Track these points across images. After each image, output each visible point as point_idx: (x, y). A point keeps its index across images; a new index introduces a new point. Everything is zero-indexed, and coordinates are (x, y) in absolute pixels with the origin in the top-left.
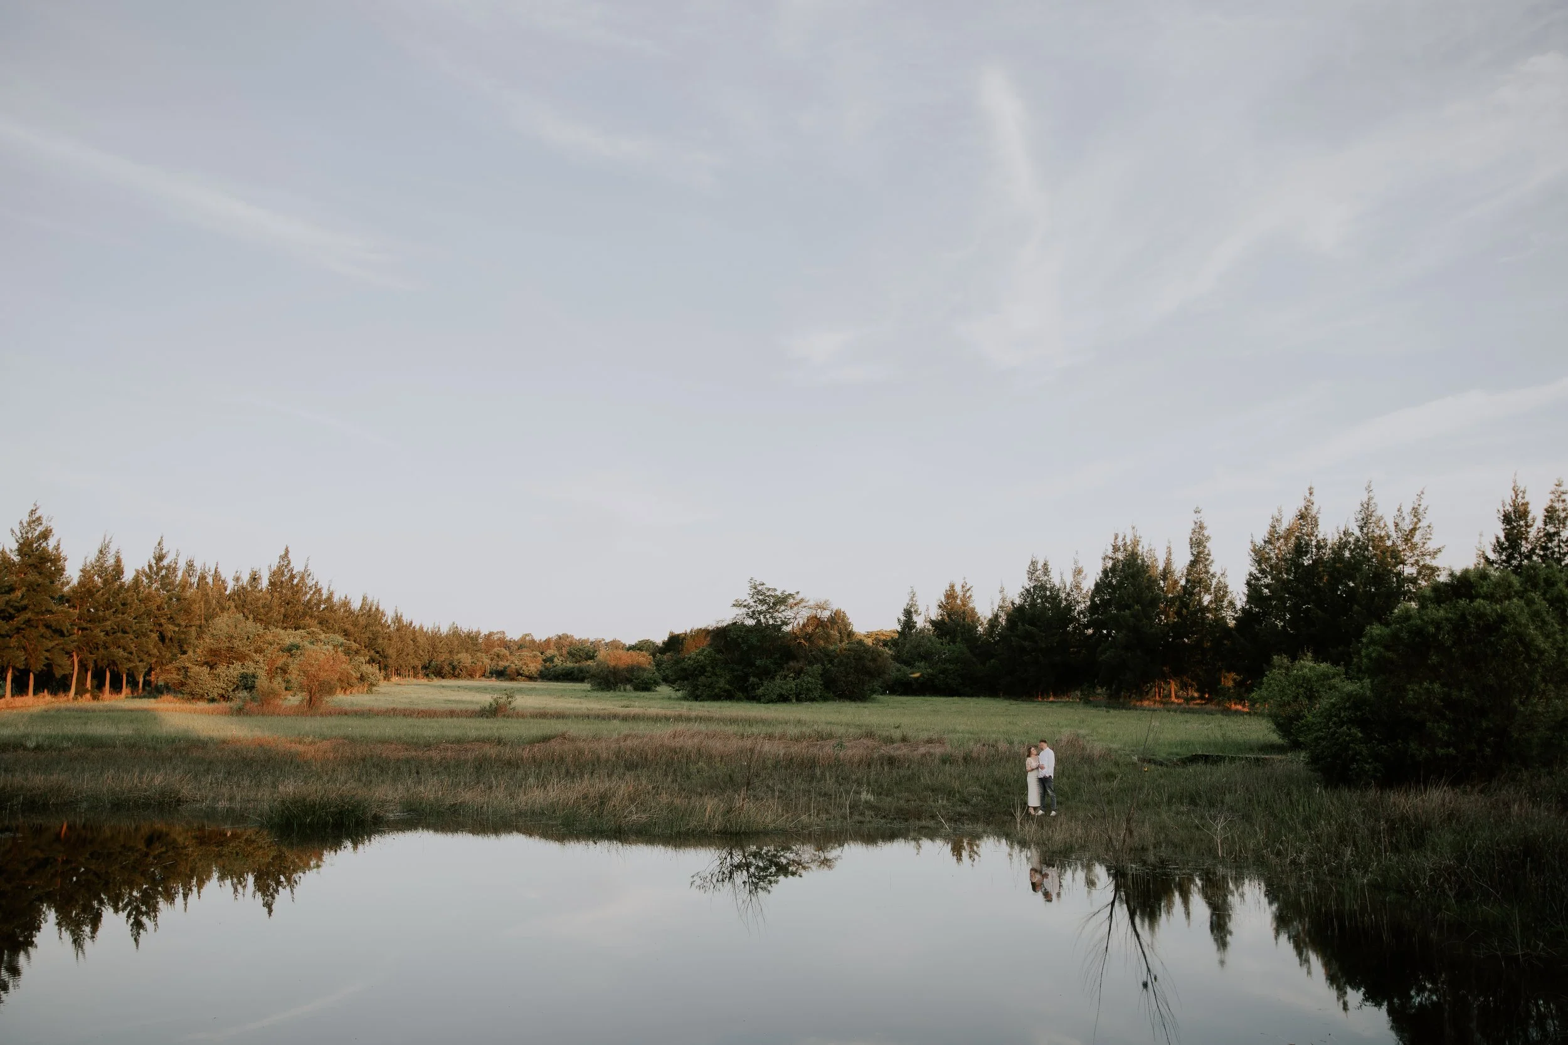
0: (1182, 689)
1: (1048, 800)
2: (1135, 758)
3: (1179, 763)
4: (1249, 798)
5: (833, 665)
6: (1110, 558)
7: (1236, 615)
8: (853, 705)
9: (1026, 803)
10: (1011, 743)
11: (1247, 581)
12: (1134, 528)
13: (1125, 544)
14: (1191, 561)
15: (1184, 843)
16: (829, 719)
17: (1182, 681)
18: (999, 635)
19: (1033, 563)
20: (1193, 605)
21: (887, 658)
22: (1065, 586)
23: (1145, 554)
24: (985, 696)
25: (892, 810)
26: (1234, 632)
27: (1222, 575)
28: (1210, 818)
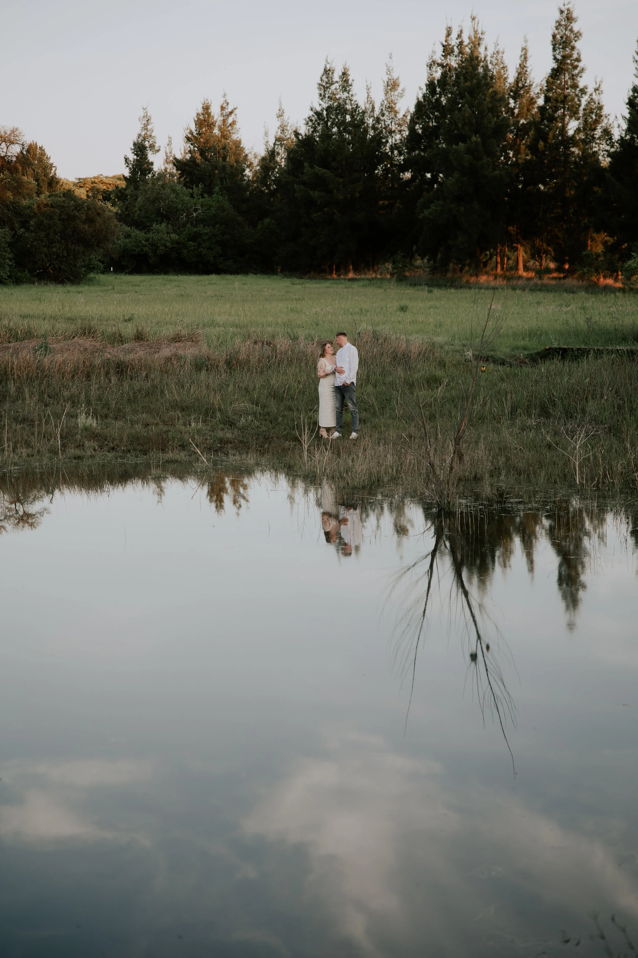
0: (533, 257)
1: (347, 417)
2: (469, 354)
3: (527, 360)
4: (619, 406)
5: (27, 229)
6: (439, 65)
7: (612, 150)
8: (60, 289)
9: (316, 423)
10: (295, 338)
11: (630, 99)
12: (473, 19)
13: (461, 43)
14: (553, 70)
15: (531, 468)
16: (25, 311)
17: (533, 246)
18: (277, 181)
19: (327, 72)
20: (554, 136)
21: (109, 218)
22: (373, 108)
23: (489, 58)
24: (255, 272)
25: (125, 439)
26: (608, 175)
27: (596, 90)
28: (567, 433)
